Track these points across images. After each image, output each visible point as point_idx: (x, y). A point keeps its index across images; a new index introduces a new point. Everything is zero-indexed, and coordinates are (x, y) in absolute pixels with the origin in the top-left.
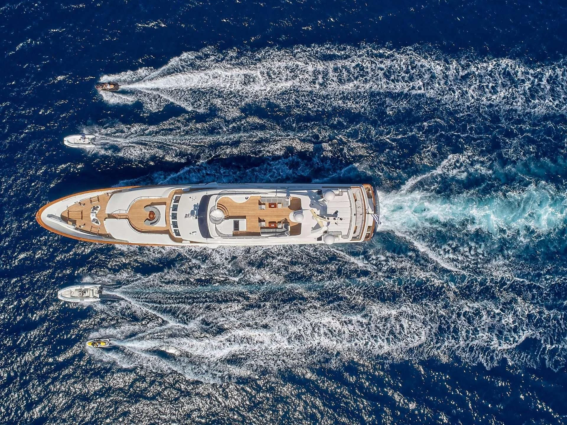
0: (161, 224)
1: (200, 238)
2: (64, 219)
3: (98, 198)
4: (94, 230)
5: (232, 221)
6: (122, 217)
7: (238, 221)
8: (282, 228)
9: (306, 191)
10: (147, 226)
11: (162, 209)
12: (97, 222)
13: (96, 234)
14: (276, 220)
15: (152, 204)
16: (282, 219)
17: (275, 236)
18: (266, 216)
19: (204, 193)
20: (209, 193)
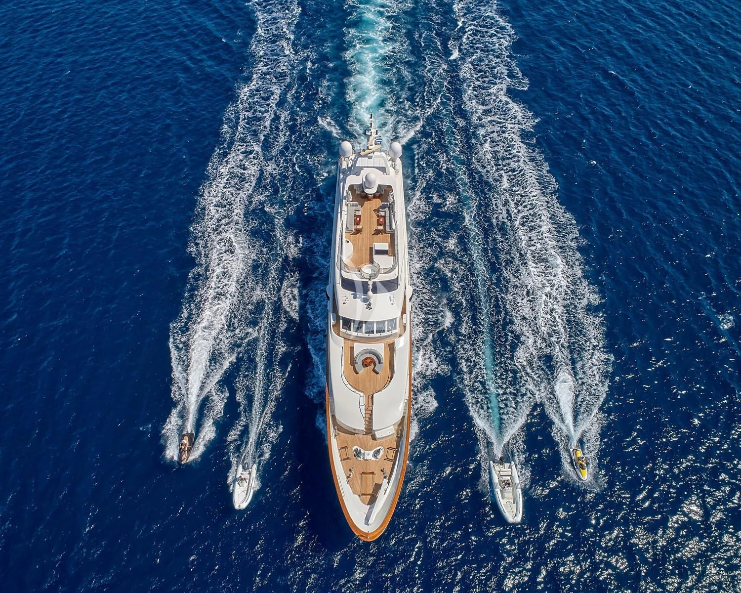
0: (380, 348)
1: (399, 292)
2: (372, 501)
3: (342, 448)
4: (391, 455)
5: (376, 258)
6: (370, 404)
7: (376, 250)
8: (385, 211)
9: (342, 184)
10: (383, 369)
11: (359, 348)
12: (378, 452)
13: (397, 452)
14: (375, 219)
15: (353, 362)
16: (374, 215)
17: (394, 216)
18: (370, 228)
19: (339, 287)
20: (338, 280)
